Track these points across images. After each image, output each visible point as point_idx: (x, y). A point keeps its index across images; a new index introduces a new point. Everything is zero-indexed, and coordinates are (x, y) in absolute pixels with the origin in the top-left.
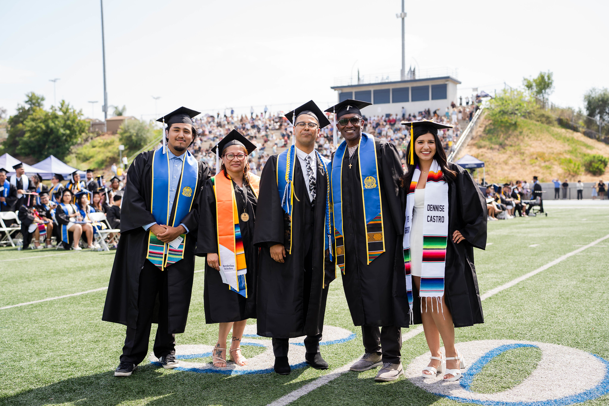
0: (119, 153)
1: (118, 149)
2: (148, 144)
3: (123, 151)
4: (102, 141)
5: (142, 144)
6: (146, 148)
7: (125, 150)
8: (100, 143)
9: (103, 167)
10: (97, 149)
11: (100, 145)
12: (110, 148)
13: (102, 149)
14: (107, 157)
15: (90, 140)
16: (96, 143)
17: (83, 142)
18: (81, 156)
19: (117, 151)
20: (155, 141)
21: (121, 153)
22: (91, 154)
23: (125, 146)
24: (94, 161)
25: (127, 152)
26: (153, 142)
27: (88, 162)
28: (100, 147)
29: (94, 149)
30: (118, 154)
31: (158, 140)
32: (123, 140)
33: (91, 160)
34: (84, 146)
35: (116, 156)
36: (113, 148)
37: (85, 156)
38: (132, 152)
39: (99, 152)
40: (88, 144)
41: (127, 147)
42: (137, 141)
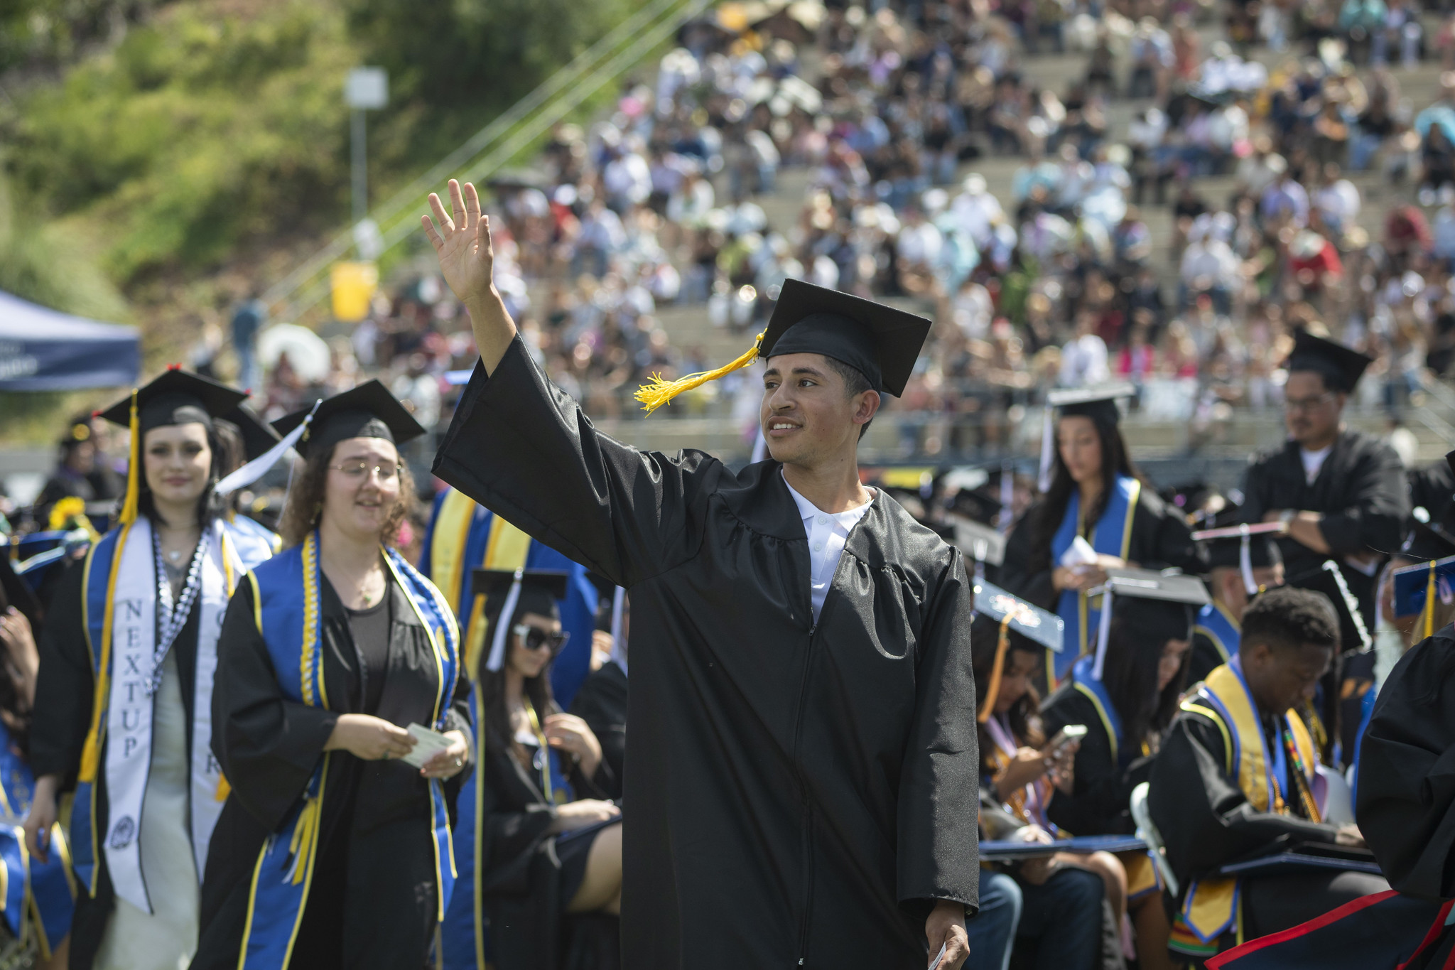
0: (344, 129)
1: (337, 97)
2: (583, 58)
3: (376, 119)
4: (210, 34)
5: (535, 53)
6: (566, 90)
7: (397, 105)
8: (196, 48)
9: (222, 252)
10: (173, 100)
11: (200, 63)
12: (277, 89)
13: (217, 105)
14: (252, 168)
15: (119, 32)
16: (166, 55)
17: (66, 46)
18: (57, 163)
19: (332, 118)
20: (639, 34)
21: (359, 132)
22: (130, 143)
23: (393, 77)
24: (145, 200)
25: (406, 122)
26: (617, 37)
27: (103, 205)
28: (199, 83)
29: (150, 103)
30: (334, 143)
31: (659, 19)
32: (381, 28)
33: (130, 191)
34: (76, 76)
35: (322, 160)
36: (301, 91)
37: (81, 162)
38: (450, 123)
39: (190, 125)
40: (105, 61)
41: (410, 81)
42: (486, 31)
